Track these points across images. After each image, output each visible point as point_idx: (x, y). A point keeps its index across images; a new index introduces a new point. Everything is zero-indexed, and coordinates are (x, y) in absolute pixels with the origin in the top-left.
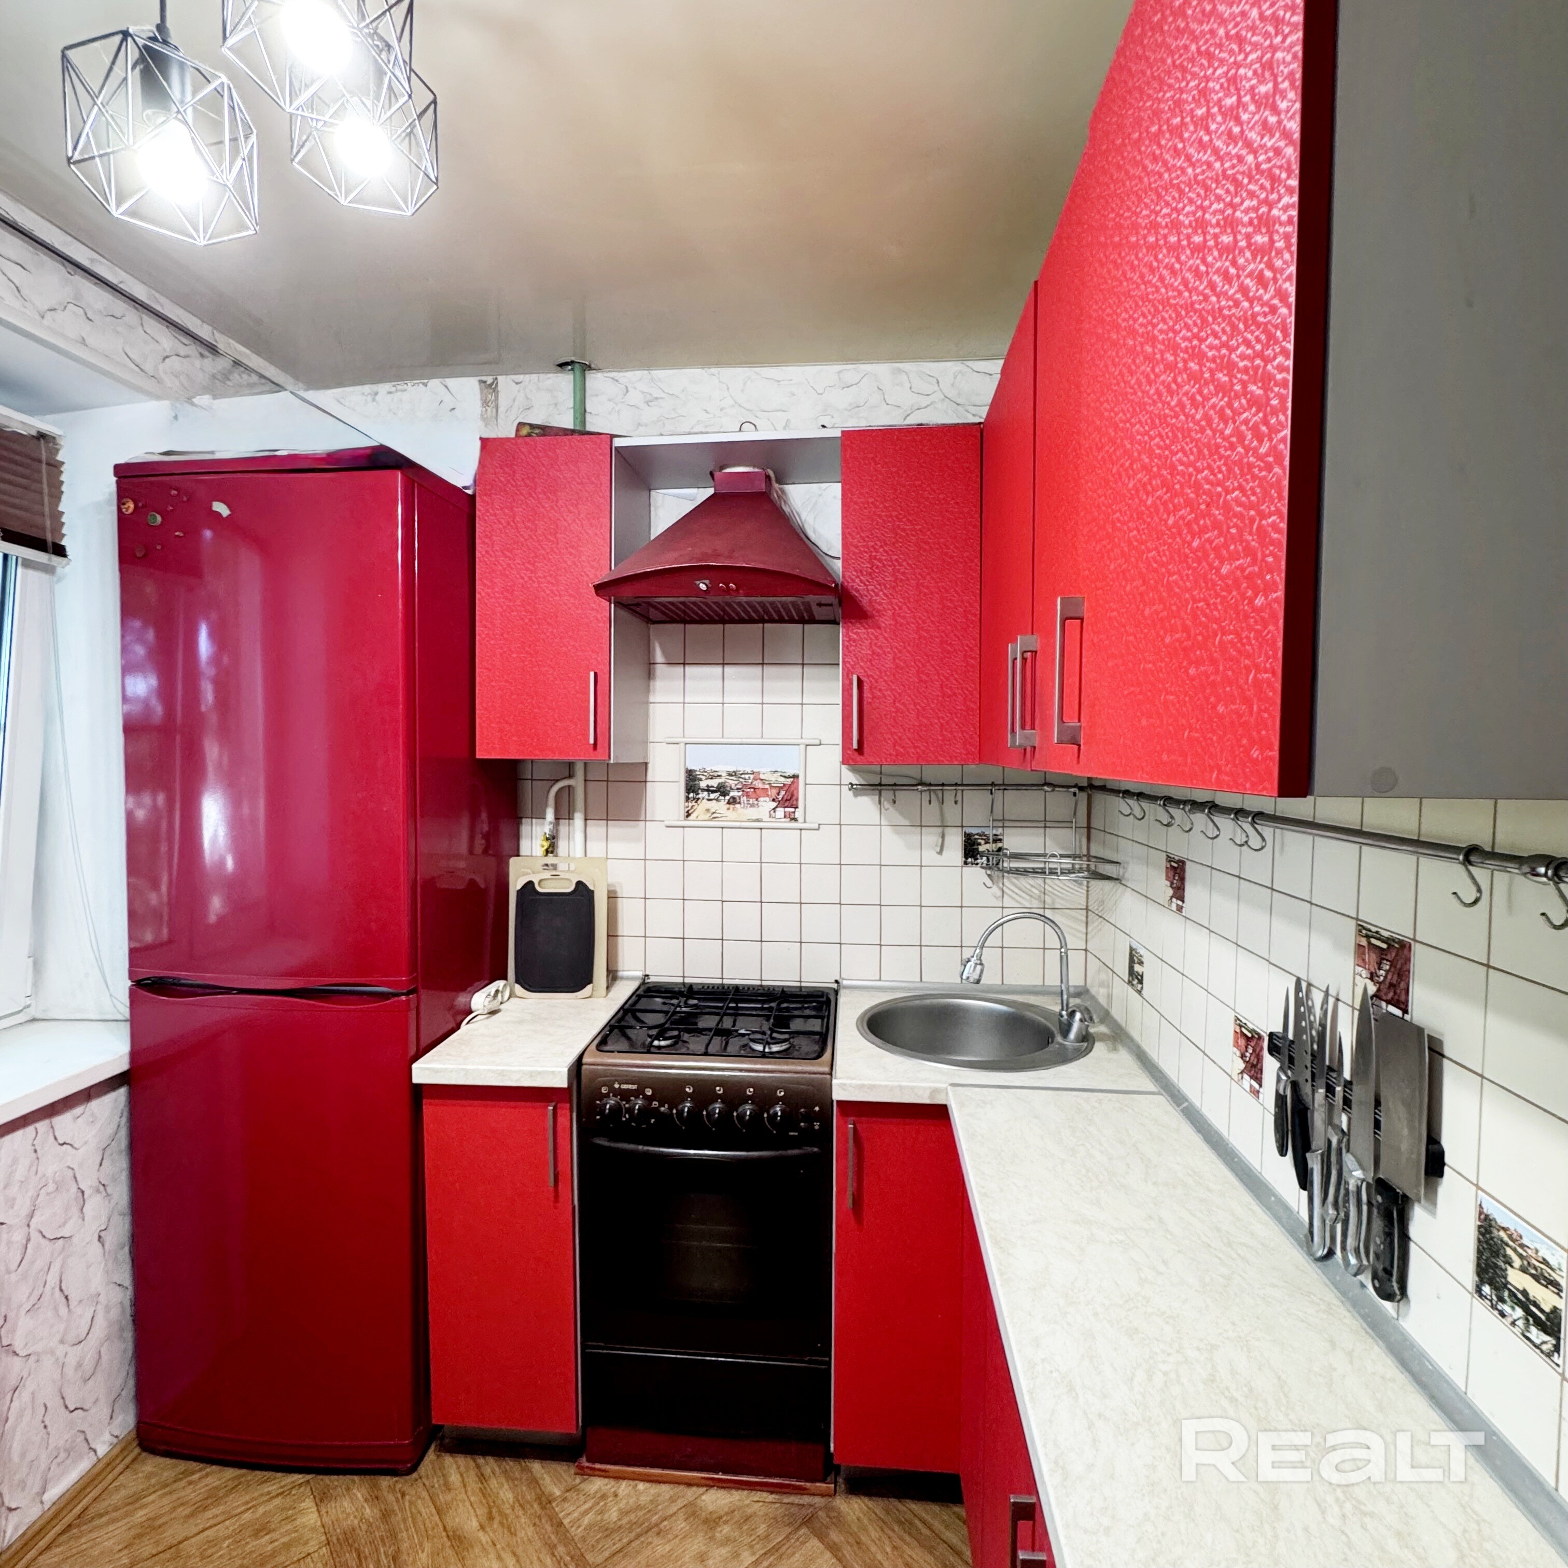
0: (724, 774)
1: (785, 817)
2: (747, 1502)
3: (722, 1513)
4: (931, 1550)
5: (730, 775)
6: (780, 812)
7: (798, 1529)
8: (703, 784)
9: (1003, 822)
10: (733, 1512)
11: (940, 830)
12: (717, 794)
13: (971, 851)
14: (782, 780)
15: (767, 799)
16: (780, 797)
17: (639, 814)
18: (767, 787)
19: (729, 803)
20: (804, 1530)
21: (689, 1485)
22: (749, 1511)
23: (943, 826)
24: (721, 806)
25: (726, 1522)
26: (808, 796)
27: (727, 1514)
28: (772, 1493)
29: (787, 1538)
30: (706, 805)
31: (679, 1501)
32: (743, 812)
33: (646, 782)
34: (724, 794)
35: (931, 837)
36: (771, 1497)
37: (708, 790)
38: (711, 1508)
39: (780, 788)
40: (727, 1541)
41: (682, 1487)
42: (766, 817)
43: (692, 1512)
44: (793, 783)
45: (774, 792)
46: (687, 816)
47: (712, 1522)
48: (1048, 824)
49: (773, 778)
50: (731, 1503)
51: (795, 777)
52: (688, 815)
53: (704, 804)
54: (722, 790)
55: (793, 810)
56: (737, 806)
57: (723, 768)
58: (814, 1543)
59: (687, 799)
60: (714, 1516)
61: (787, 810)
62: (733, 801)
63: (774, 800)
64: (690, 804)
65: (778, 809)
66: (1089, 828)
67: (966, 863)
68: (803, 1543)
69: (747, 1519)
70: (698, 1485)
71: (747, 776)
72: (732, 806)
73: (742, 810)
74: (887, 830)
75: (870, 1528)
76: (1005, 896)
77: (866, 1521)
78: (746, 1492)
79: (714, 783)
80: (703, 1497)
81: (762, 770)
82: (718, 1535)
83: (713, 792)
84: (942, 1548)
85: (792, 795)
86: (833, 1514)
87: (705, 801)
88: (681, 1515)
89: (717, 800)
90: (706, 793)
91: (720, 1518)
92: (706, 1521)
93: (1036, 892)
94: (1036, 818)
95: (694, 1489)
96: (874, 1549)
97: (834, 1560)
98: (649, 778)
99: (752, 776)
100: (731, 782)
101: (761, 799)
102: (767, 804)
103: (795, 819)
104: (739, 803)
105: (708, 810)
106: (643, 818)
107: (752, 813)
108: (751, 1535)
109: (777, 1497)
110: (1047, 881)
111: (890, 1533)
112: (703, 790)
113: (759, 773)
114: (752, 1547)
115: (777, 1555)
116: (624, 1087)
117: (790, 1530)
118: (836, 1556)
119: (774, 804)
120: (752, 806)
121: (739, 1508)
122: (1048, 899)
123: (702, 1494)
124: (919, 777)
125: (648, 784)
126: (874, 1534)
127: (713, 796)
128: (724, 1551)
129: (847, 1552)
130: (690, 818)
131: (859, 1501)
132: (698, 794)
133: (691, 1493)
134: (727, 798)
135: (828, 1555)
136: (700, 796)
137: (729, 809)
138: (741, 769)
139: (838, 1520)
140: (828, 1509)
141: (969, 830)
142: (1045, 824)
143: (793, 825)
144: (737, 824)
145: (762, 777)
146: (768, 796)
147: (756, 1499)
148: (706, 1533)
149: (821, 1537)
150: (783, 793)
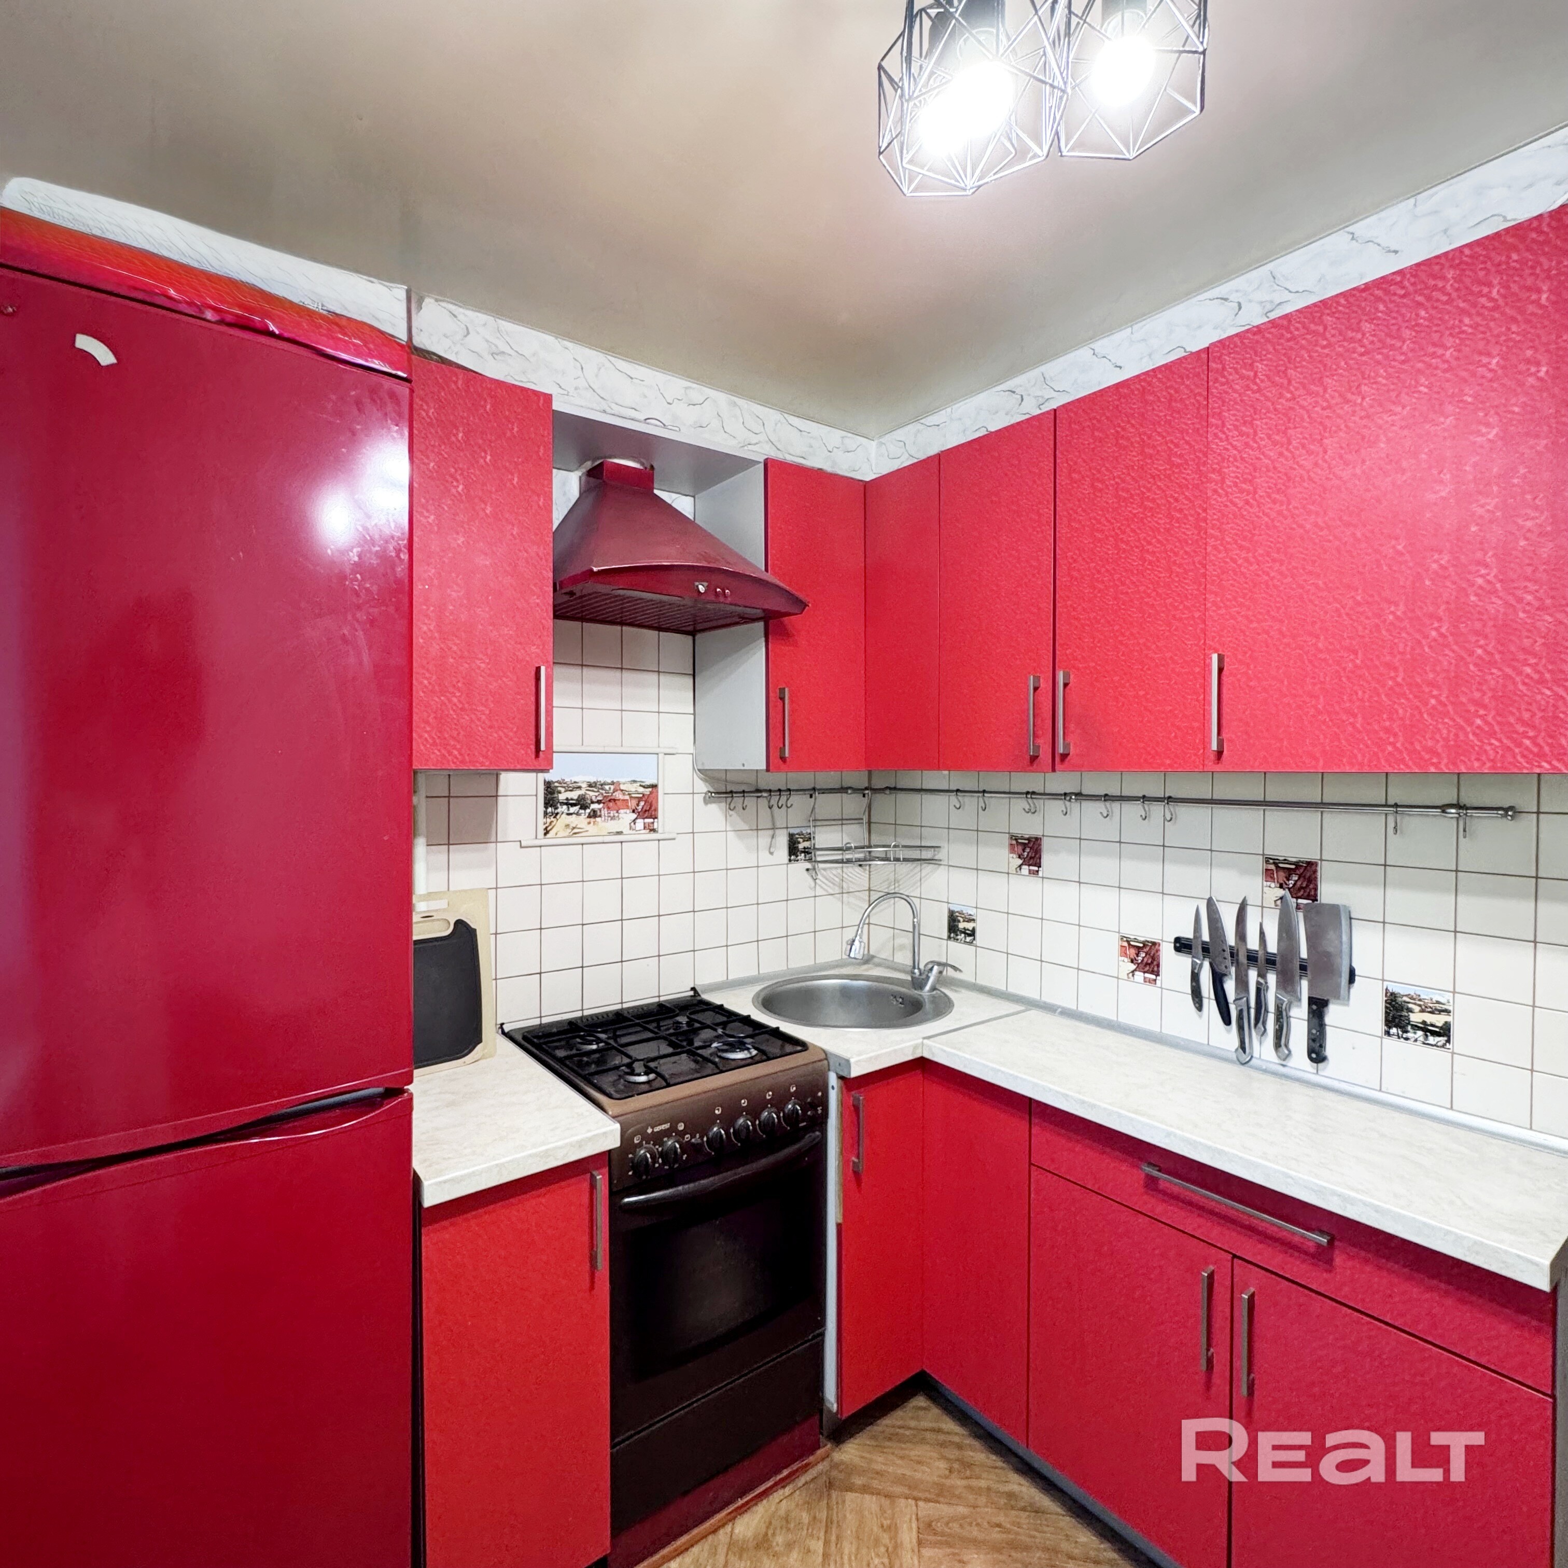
0: (584, 785)
1: (645, 828)
2: (773, 1508)
3: (764, 1530)
4: (923, 1441)
5: (590, 786)
6: (640, 823)
7: (829, 1496)
8: (562, 797)
9: (816, 821)
10: (770, 1523)
11: (771, 832)
12: (577, 808)
13: (793, 850)
14: (641, 790)
15: (628, 811)
16: (640, 808)
17: (489, 834)
18: (627, 797)
19: (589, 817)
20: (834, 1494)
21: (715, 1531)
22: (782, 1512)
23: (773, 829)
24: (580, 820)
25: (774, 1534)
26: (664, 804)
27: (768, 1528)
28: (784, 1487)
29: (829, 1507)
30: (566, 819)
31: (719, 1550)
32: (604, 825)
33: (497, 796)
34: (584, 807)
35: (764, 838)
36: (787, 1490)
37: (567, 804)
38: (750, 1534)
39: (640, 799)
40: (790, 1546)
41: (710, 1538)
42: (626, 830)
43: (738, 1548)
44: (651, 793)
45: (634, 802)
46: (545, 834)
47: (763, 1543)
48: (844, 822)
49: (633, 788)
50: (762, 1517)
51: (654, 786)
52: (547, 832)
53: (564, 819)
54: (582, 803)
55: (651, 820)
56: (598, 819)
57: (583, 778)
58: (850, 1496)
59: (546, 814)
60: (761, 1537)
61: (647, 820)
62: (594, 815)
63: (633, 811)
64: (549, 820)
65: (638, 821)
66: (869, 823)
67: (790, 860)
68: (844, 1502)
69: (787, 1519)
70: (723, 1525)
71: (607, 787)
72: (592, 820)
73: (604, 824)
74: (731, 835)
75: (874, 1457)
76: (817, 887)
77: (868, 1455)
78: (765, 1502)
79: (574, 795)
80: (737, 1531)
81: (622, 780)
82: (777, 1549)
83: (573, 805)
84: (928, 1435)
85: (651, 806)
86: (842, 1467)
87: (564, 816)
88: (732, 1558)
89: (578, 814)
90: (565, 807)
91: (766, 1534)
92: (758, 1547)
93: (837, 879)
94: (837, 817)
95: (721, 1532)
96: (891, 1469)
97: (874, 1498)
98: (500, 793)
99: (612, 787)
100: (591, 794)
101: (621, 811)
102: (627, 816)
103: (653, 830)
104: (600, 816)
105: (567, 826)
106: (493, 839)
107: (613, 826)
108: (802, 1529)
109: (791, 1486)
110: (845, 870)
111: (891, 1451)
112: (562, 804)
113: (619, 783)
114: (812, 1535)
115: (835, 1525)
116: (657, 1129)
117: (825, 1502)
118: (873, 1494)
119: (634, 816)
120: (613, 818)
121: (773, 1515)
122: (845, 885)
123: (733, 1529)
124: (754, 782)
125: (499, 798)
126: (880, 1459)
127: (572, 810)
128: (795, 1555)
129: (875, 1484)
130: (548, 836)
131: (850, 1445)
132: (556, 808)
133: (723, 1535)
134: (588, 811)
135: (867, 1497)
136: (559, 810)
137: (589, 823)
138: (602, 779)
139: (850, 1470)
140: (835, 1466)
141: (792, 831)
142: (842, 821)
143: (653, 836)
144: (600, 839)
145: (622, 787)
146: (628, 807)
147: (777, 1501)
148: (768, 1555)
149: (850, 1489)
150: (642, 803)
